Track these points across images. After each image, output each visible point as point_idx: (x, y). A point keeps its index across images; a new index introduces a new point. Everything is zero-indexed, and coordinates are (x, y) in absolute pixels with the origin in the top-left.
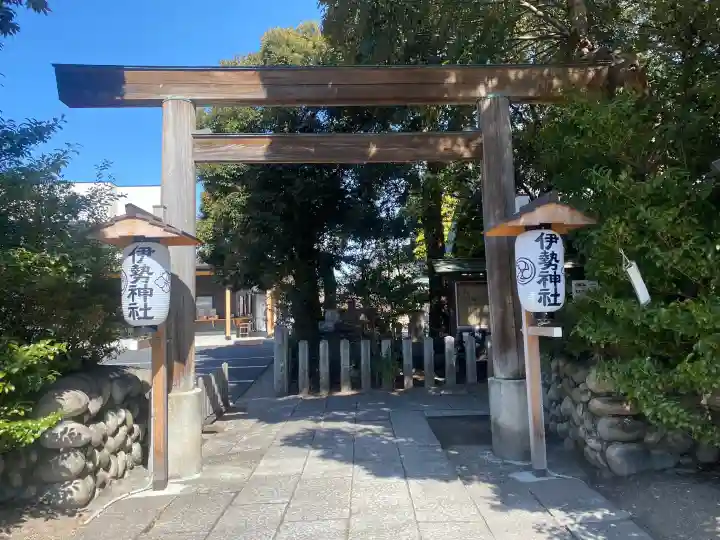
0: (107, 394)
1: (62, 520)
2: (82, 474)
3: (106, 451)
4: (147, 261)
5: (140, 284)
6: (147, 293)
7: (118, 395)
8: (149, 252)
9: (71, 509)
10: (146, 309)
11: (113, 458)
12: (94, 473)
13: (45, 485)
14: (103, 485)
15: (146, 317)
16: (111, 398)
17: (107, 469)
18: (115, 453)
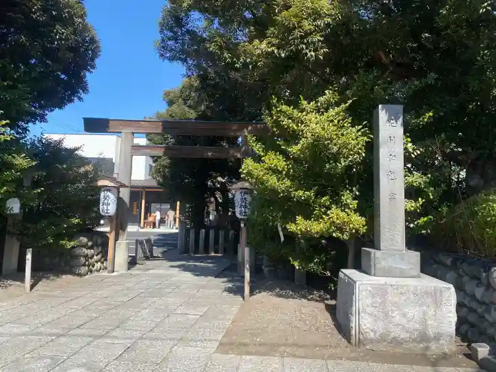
0: (95, 240)
1: (77, 278)
2: (84, 265)
3: (93, 260)
4: (109, 193)
5: (106, 201)
6: (108, 204)
7: (99, 241)
8: (110, 191)
9: (80, 275)
10: (107, 210)
11: (96, 264)
12: (89, 266)
13: (73, 267)
14: (91, 272)
15: (107, 213)
16: (97, 242)
17: (93, 267)
18: (97, 262)
